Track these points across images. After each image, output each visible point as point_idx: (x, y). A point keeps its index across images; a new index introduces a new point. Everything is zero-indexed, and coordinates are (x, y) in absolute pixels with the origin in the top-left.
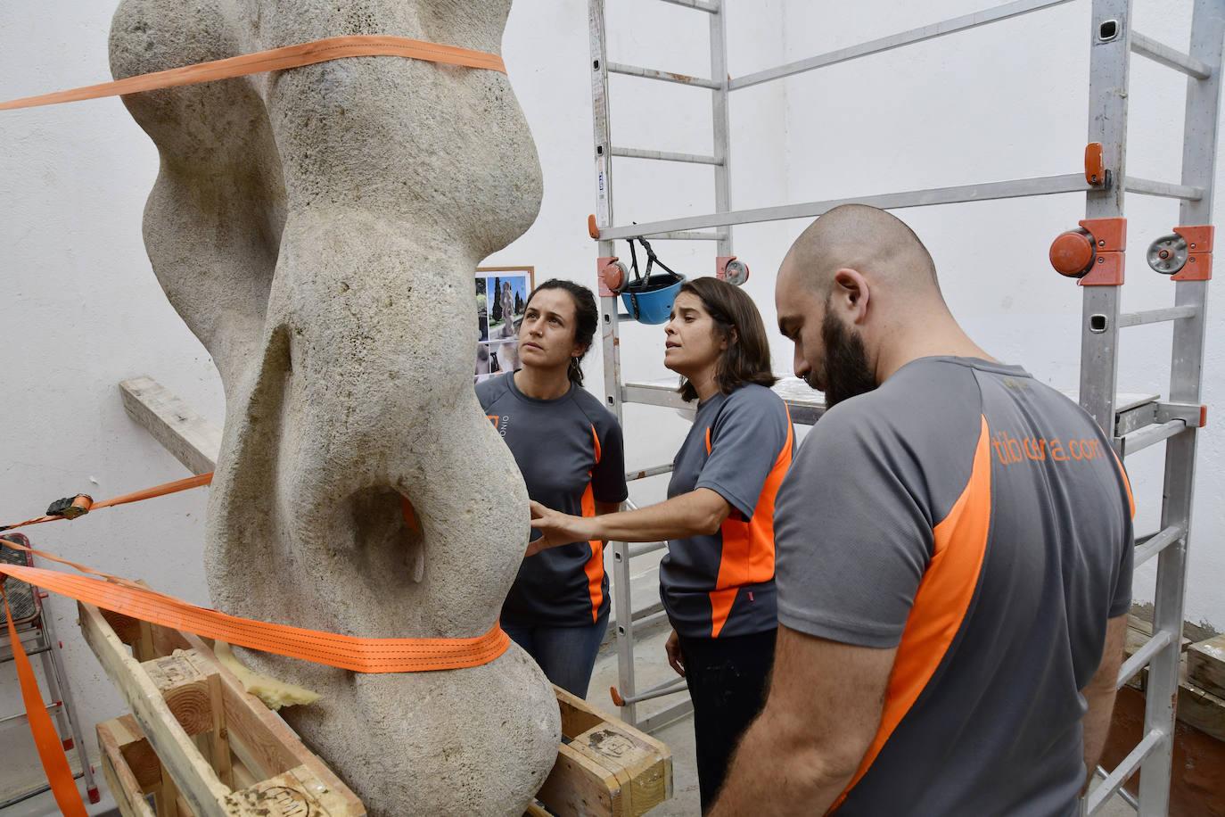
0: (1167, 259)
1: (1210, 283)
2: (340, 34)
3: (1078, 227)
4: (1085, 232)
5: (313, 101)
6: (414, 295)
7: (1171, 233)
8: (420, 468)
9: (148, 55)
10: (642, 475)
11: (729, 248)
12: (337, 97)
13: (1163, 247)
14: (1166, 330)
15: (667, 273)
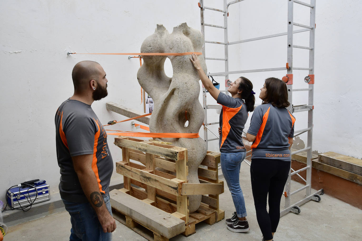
0: (307, 80)
1: (314, 84)
2: (186, 52)
3: (286, 75)
4: (287, 76)
5: (182, 60)
6: (194, 84)
7: (308, 76)
8: (192, 107)
9: (151, 50)
10: (210, 124)
11: (228, 78)
12: (185, 60)
13: (307, 78)
14: (307, 92)
15: (216, 83)
